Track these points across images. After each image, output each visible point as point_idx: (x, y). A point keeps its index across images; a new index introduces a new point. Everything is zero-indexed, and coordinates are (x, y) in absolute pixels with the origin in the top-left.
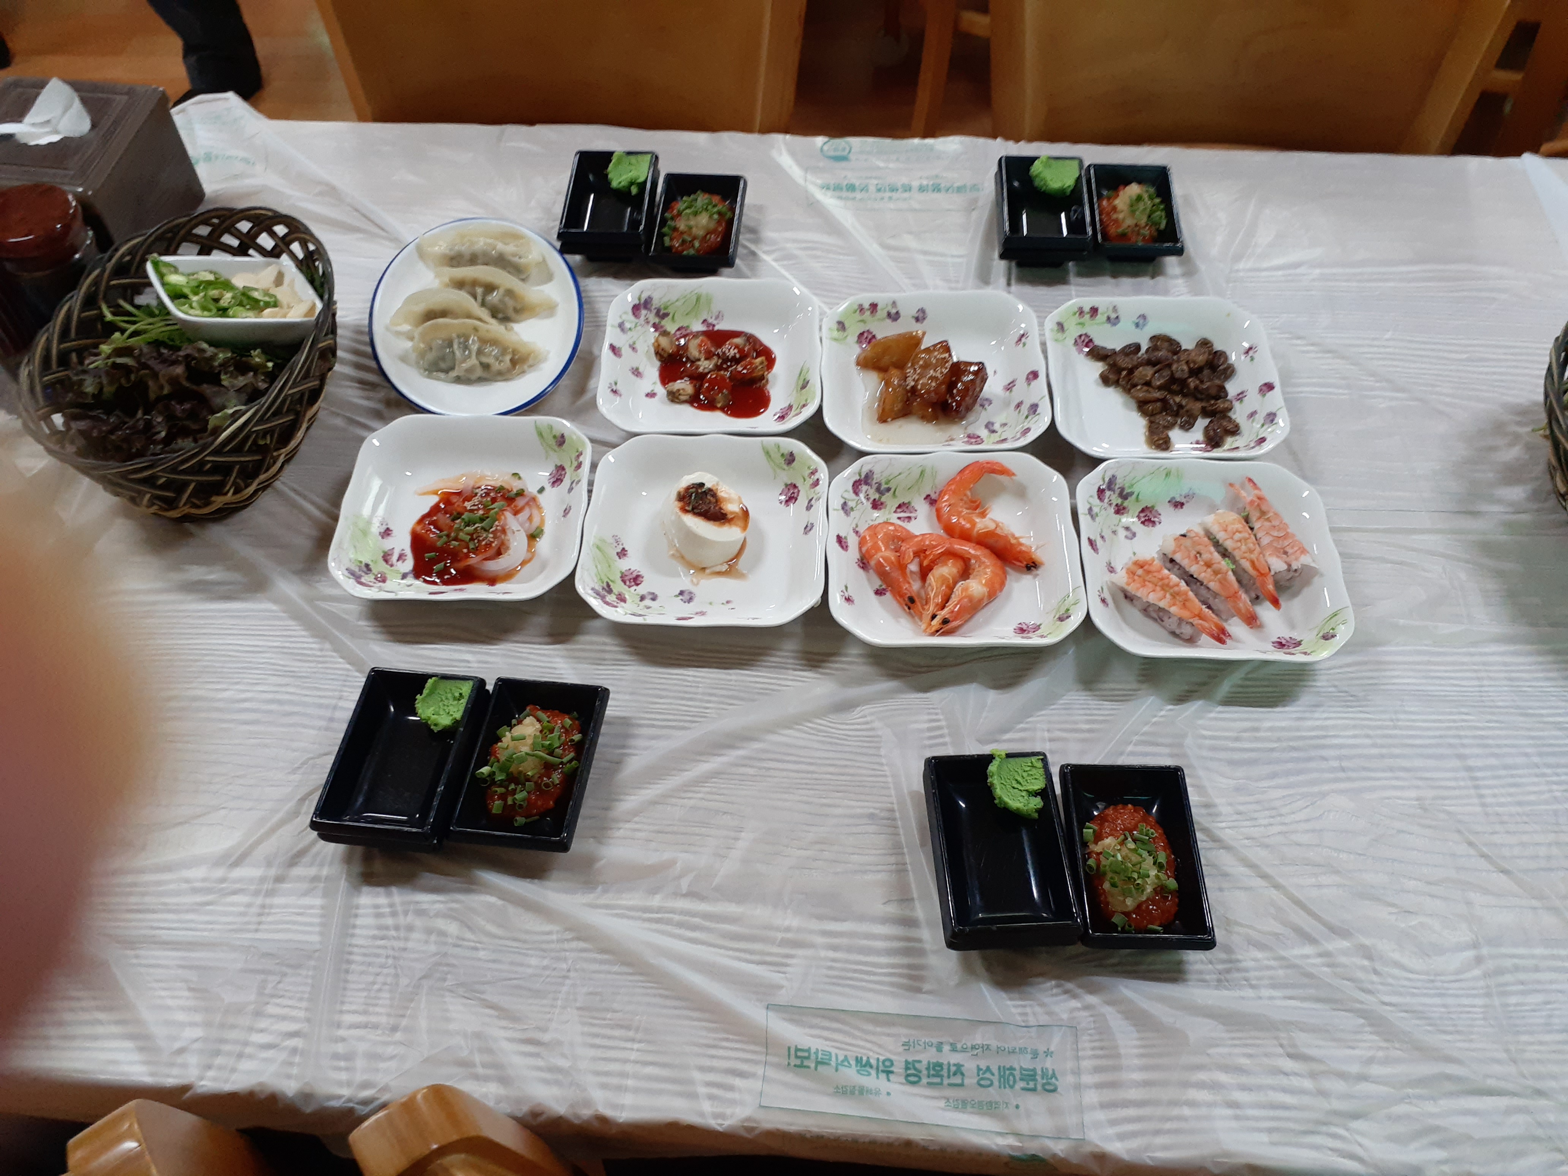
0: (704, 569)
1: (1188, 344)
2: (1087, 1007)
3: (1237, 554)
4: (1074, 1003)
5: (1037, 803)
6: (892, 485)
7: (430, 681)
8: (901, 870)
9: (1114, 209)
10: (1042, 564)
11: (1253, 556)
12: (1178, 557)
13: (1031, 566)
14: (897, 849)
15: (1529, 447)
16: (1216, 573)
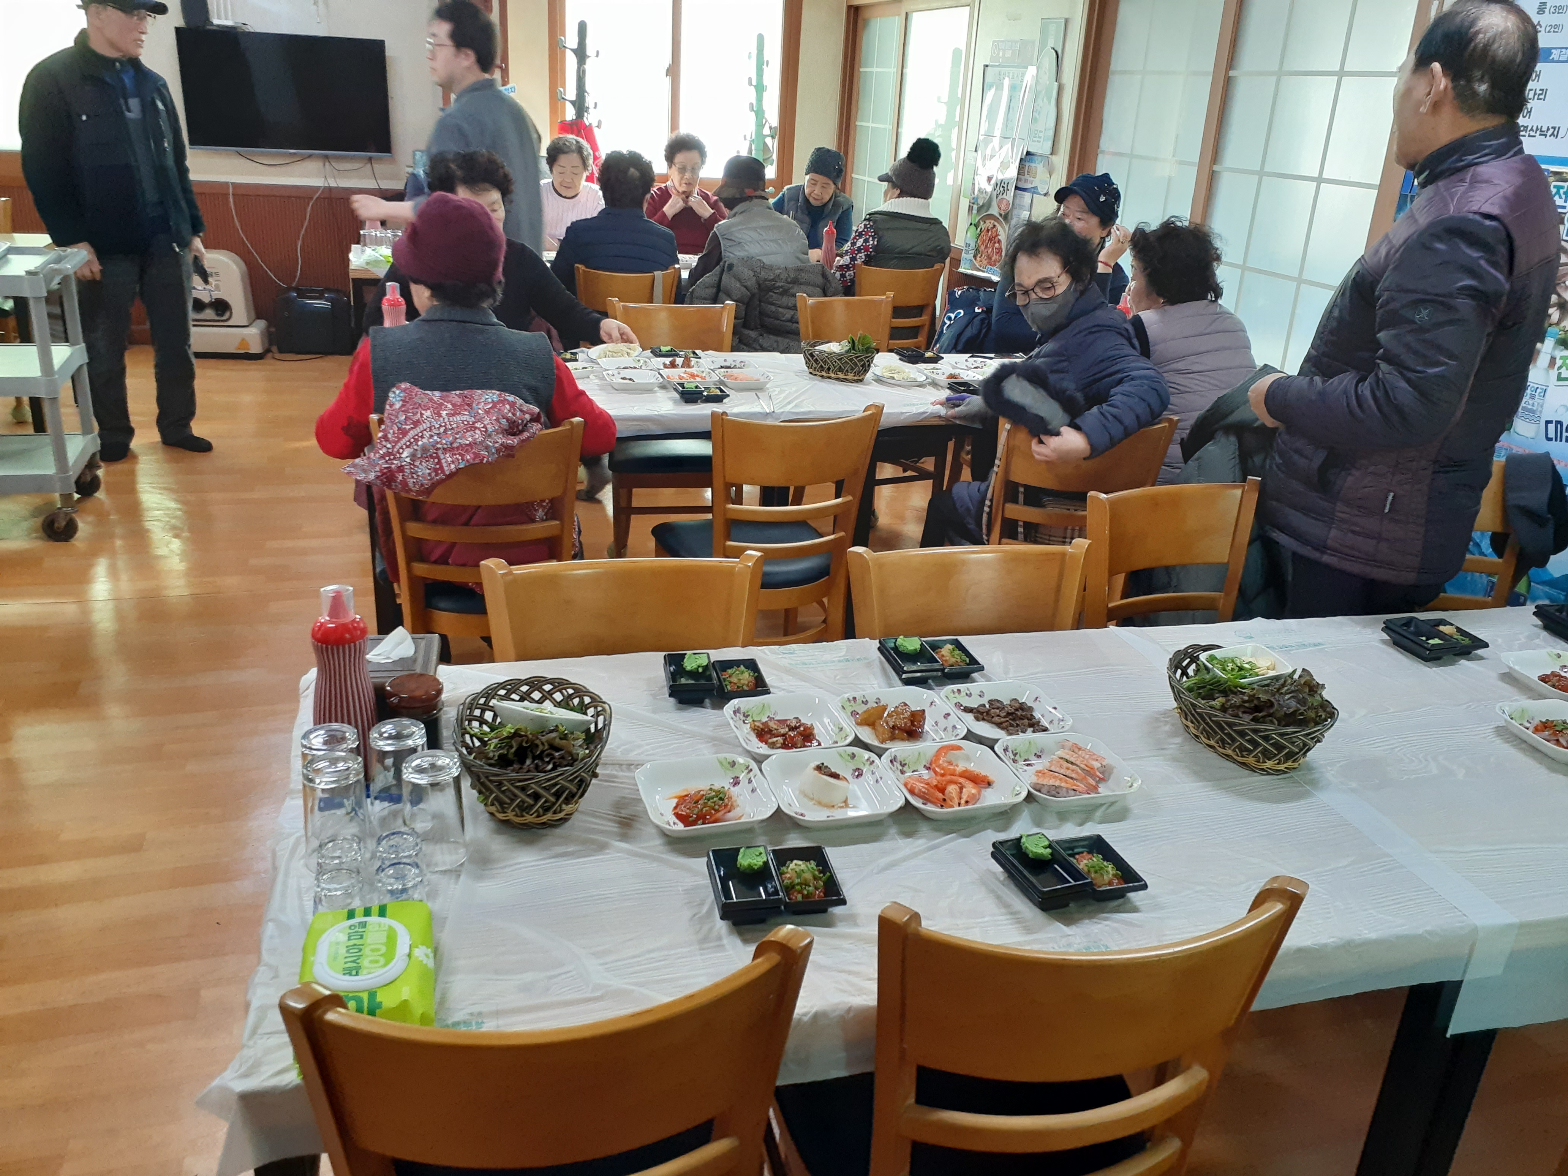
0: (833, 806)
1: (1006, 702)
2: (1107, 925)
3: (1078, 763)
4: (1099, 926)
5: (1049, 851)
6: (907, 762)
7: (742, 850)
8: (998, 897)
9: (943, 656)
10: (993, 782)
11: (1085, 762)
12: (1053, 768)
13: (989, 784)
14: (992, 891)
15: (1173, 725)
16: (1073, 771)
